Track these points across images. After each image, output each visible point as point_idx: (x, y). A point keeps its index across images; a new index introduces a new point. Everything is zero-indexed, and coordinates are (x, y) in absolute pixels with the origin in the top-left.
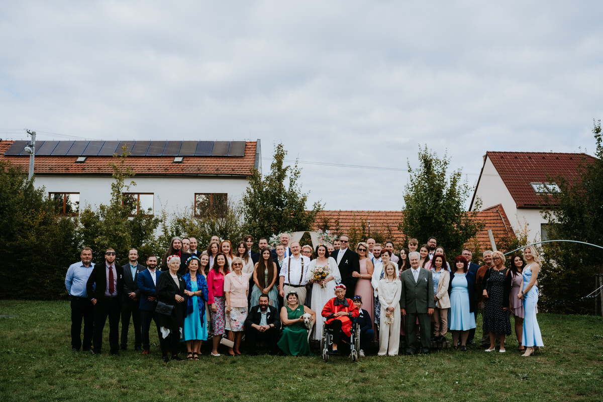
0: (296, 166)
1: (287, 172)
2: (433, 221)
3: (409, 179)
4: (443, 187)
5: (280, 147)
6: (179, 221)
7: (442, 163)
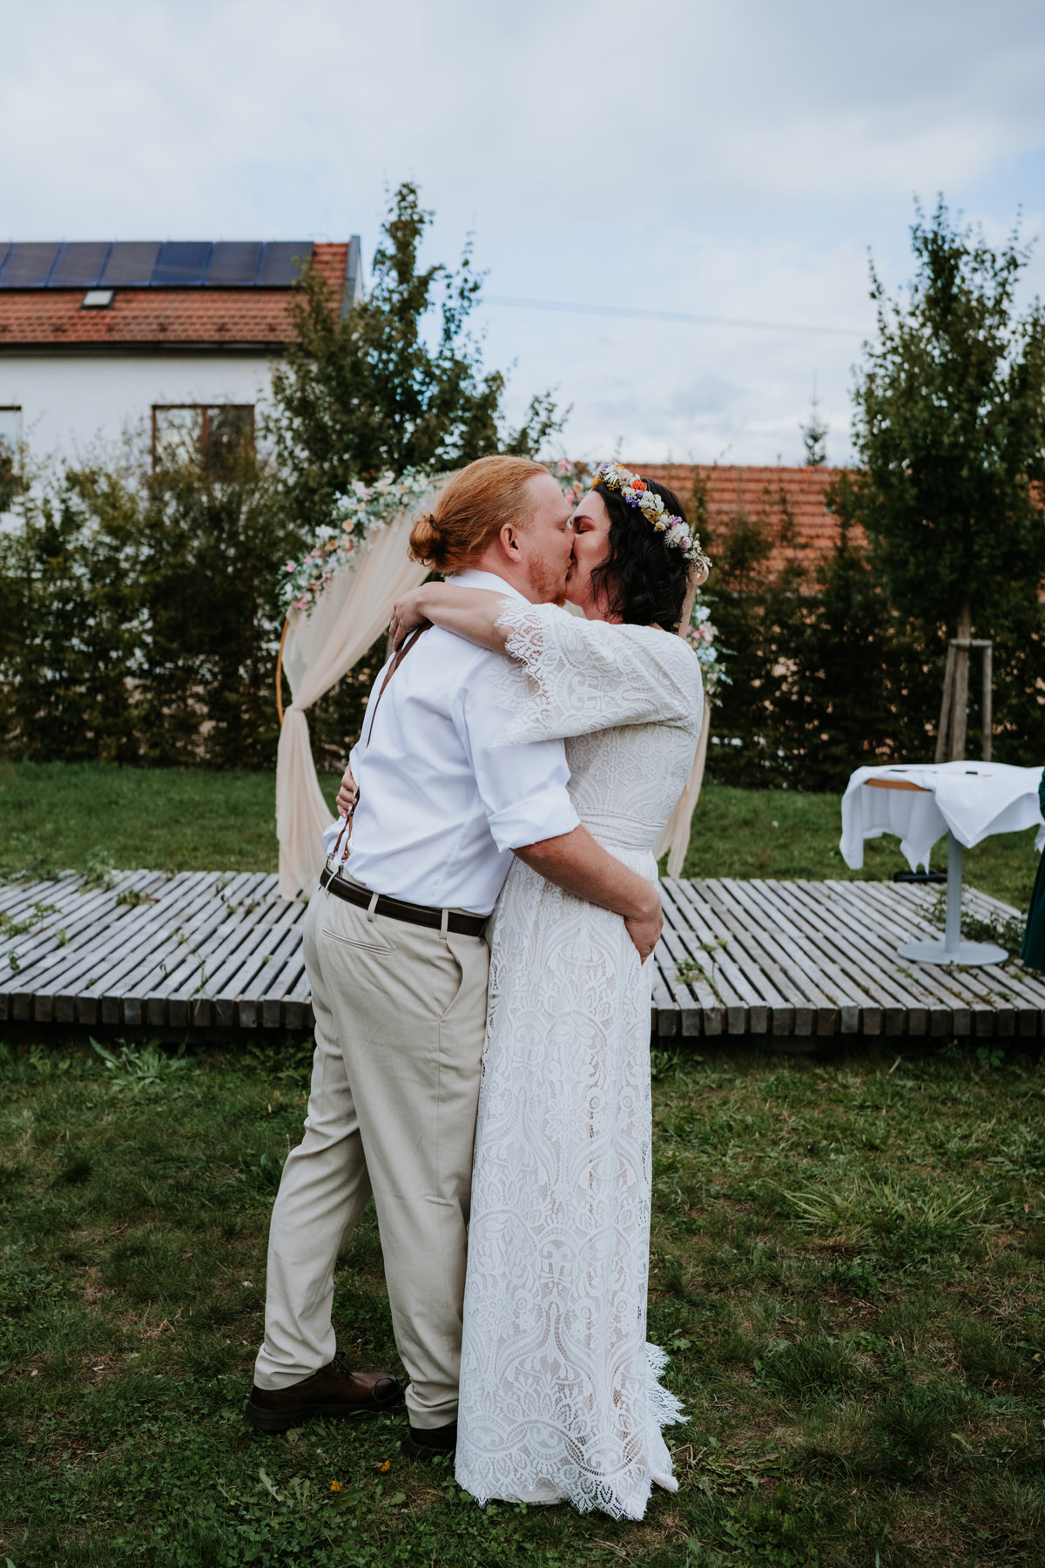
0: (466, 263)
1: (432, 286)
2: (965, 473)
3: (875, 326)
4: (1000, 350)
5: (405, 191)
6: (73, 480)
7: (1001, 262)
